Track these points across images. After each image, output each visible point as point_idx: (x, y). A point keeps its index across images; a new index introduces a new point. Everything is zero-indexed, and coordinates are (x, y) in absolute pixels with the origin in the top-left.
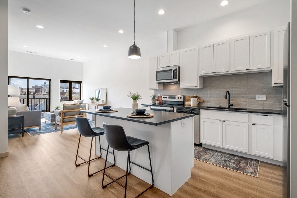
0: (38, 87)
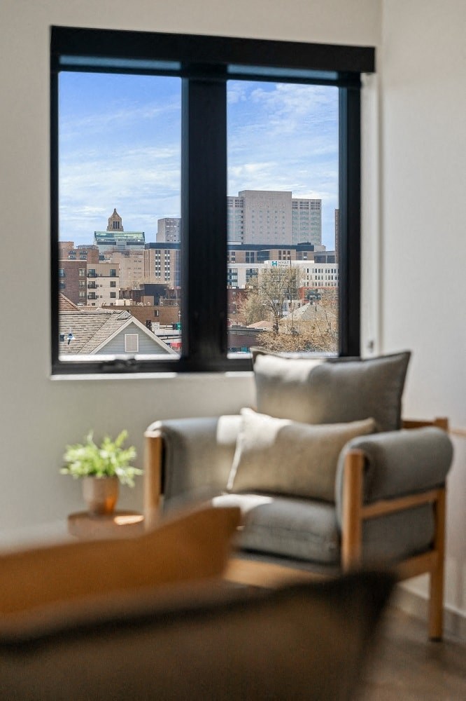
0: (70, 254)
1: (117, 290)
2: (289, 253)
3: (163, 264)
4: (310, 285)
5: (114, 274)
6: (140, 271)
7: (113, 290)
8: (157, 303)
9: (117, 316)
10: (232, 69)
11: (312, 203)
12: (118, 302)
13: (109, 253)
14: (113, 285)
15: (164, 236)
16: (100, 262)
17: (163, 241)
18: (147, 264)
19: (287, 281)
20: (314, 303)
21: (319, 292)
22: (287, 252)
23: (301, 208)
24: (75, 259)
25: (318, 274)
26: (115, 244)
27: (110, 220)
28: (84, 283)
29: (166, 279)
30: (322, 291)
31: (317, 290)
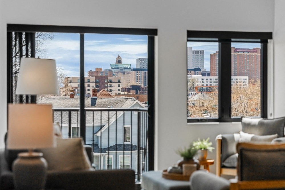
0: (101, 73)
1: (120, 88)
2: (191, 72)
3: (139, 77)
4: (200, 85)
5: (119, 81)
6: (129, 80)
7: (119, 88)
8: (137, 93)
9: (130, 100)
10: (233, 40)
11: (200, 51)
12: (122, 93)
13: (116, 73)
14: (119, 86)
15: (139, 65)
16: (113, 76)
17: (139, 67)
18: (132, 77)
19: (191, 84)
20: (202, 93)
21: (204, 88)
22: (190, 72)
23: (196, 54)
24: (103, 75)
25: (203, 81)
26: (119, 69)
27: (117, 59)
28: (107, 86)
29: (140, 83)
30: (205, 88)
31: (203, 88)
